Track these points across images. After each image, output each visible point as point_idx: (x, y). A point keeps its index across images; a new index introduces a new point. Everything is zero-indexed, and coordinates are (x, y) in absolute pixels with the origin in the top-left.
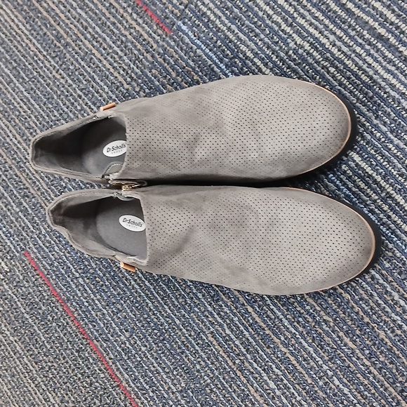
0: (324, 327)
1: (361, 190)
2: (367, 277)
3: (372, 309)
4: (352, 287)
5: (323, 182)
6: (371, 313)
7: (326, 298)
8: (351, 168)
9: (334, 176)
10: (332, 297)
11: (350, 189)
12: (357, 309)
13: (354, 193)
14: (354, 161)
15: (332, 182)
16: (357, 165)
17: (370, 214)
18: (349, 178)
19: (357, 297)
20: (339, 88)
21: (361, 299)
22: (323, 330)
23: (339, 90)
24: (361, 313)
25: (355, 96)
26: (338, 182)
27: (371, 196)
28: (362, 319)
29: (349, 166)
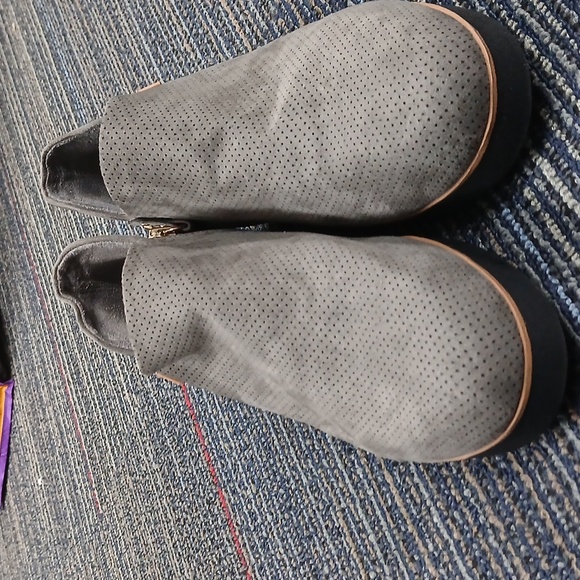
0: (491, 539)
1: (554, 243)
2: (560, 444)
3: (568, 519)
4: (537, 462)
5: (493, 225)
6: (566, 528)
7: (495, 477)
8: (539, 195)
9: (511, 213)
10: (504, 478)
11: (535, 242)
12: (543, 513)
13: (543, 251)
14: (544, 178)
15: (507, 225)
16: (549, 186)
17: (569, 301)
18: (535, 216)
19: (542, 487)
20: (522, 12)
21: (552, 492)
22: (490, 547)
23: (522, 17)
24: (550, 524)
25: (549, 27)
26: (516, 227)
27: (570, 259)
28: (551, 537)
29: (535, 189)
